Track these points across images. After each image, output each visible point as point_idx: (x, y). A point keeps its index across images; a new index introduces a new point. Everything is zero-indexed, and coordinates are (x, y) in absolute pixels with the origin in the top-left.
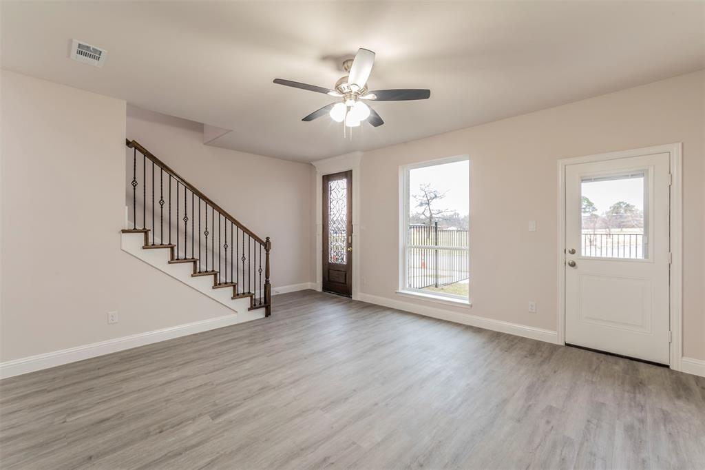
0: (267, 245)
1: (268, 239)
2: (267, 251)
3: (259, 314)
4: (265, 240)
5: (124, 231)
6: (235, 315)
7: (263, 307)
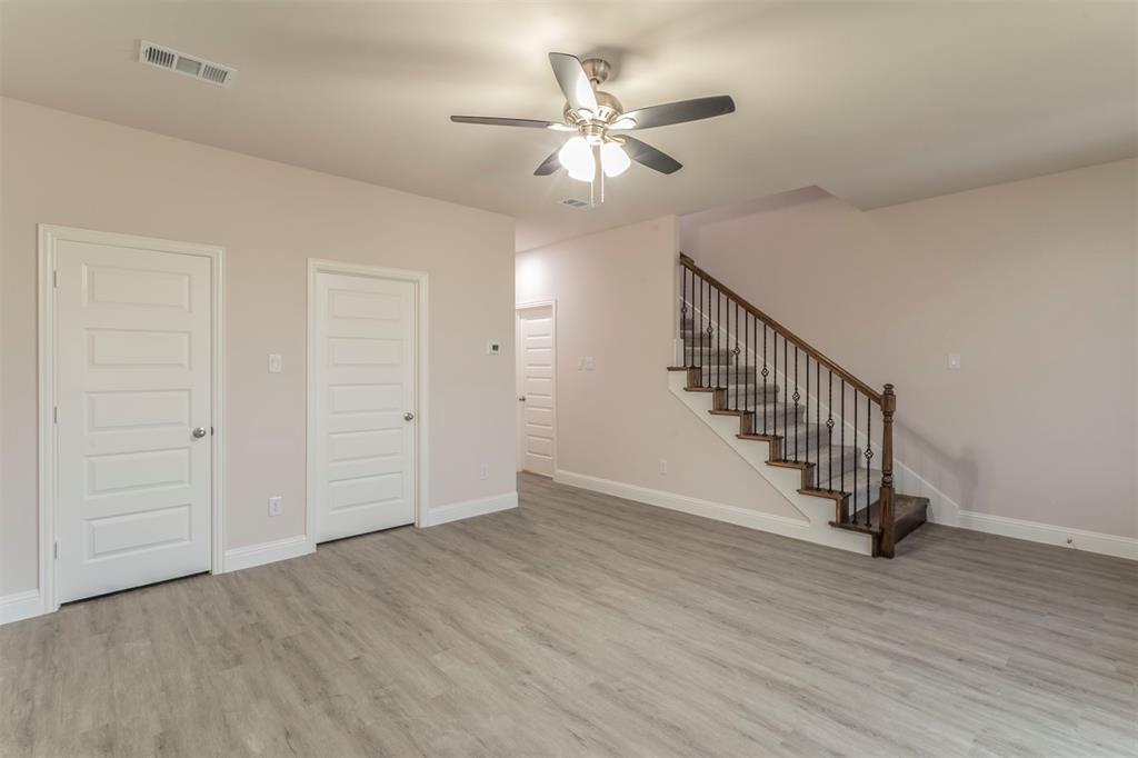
0: (886, 401)
1: (889, 388)
2: (888, 415)
3: (860, 544)
4: (880, 391)
5: (670, 369)
6: (806, 523)
7: (870, 532)
